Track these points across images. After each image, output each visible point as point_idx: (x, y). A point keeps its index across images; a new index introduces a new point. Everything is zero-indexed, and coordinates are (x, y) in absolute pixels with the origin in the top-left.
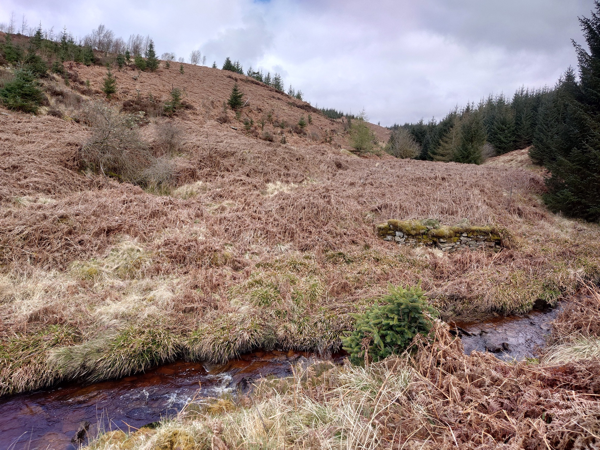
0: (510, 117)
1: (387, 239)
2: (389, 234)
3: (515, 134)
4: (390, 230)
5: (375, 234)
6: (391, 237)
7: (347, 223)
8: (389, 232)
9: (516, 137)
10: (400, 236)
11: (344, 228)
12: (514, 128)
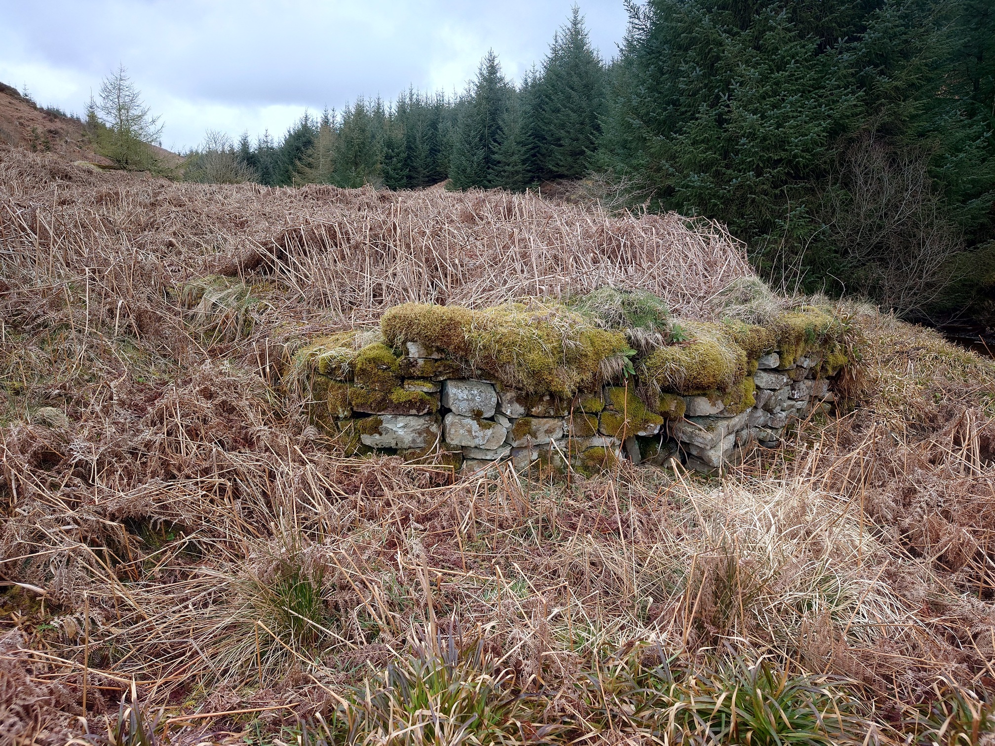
0: (399, 135)
1: (386, 440)
2: (403, 409)
3: (408, 165)
4: (405, 376)
5: (294, 411)
6: (417, 423)
7: (70, 354)
8: (399, 395)
9: (410, 171)
10: (477, 415)
11: (47, 400)
12: (405, 155)
